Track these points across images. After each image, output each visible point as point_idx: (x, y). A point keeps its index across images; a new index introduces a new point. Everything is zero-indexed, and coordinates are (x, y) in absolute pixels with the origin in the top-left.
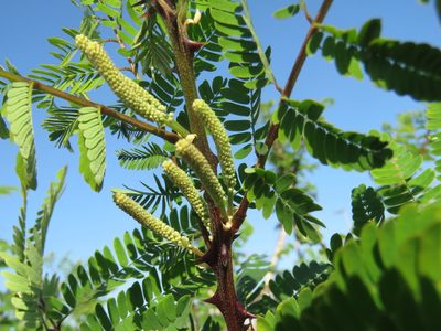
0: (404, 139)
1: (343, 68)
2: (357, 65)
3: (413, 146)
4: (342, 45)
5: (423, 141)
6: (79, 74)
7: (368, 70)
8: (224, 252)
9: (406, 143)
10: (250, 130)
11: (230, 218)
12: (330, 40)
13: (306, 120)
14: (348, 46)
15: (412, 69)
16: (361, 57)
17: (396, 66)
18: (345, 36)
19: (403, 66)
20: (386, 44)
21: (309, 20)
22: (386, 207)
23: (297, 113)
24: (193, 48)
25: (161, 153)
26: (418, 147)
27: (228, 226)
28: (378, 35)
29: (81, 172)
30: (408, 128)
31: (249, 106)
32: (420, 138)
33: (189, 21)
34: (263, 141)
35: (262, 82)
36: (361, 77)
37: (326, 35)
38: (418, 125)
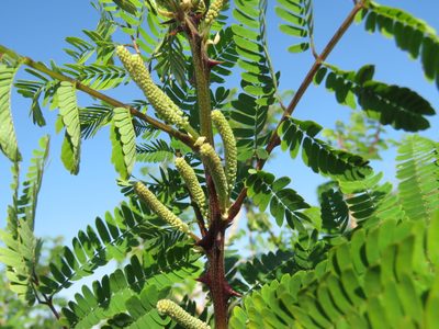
0: (355, 137)
1: (341, 98)
2: (352, 98)
3: (363, 144)
4: (341, 80)
5: (372, 140)
6: (97, 73)
7: (360, 102)
8: (219, 238)
9: (357, 141)
10: (253, 138)
11: (227, 210)
12: (332, 75)
13: (305, 135)
14: (346, 82)
15: (395, 105)
16: (356, 91)
17: (383, 102)
18: (346, 75)
19: (388, 102)
20: (377, 85)
21: (315, 56)
22: (351, 212)
23: (298, 129)
24: (212, 66)
25: (168, 150)
26: (368, 145)
27: (226, 216)
28: (371, 78)
29: (113, 162)
30: (360, 127)
31: (254, 117)
32: (370, 137)
33: (210, 41)
34: (264, 147)
35: (271, 100)
36: (354, 108)
37: (329, 71)
38: (369, 125)
